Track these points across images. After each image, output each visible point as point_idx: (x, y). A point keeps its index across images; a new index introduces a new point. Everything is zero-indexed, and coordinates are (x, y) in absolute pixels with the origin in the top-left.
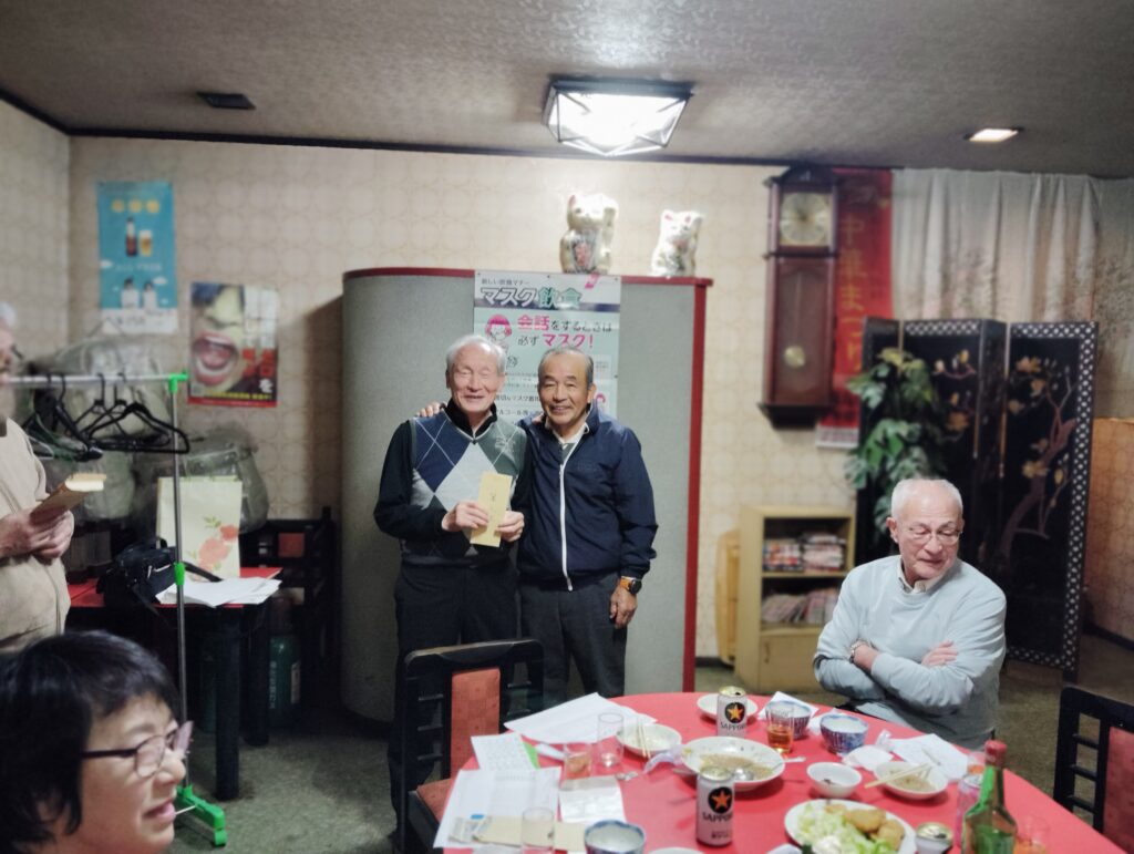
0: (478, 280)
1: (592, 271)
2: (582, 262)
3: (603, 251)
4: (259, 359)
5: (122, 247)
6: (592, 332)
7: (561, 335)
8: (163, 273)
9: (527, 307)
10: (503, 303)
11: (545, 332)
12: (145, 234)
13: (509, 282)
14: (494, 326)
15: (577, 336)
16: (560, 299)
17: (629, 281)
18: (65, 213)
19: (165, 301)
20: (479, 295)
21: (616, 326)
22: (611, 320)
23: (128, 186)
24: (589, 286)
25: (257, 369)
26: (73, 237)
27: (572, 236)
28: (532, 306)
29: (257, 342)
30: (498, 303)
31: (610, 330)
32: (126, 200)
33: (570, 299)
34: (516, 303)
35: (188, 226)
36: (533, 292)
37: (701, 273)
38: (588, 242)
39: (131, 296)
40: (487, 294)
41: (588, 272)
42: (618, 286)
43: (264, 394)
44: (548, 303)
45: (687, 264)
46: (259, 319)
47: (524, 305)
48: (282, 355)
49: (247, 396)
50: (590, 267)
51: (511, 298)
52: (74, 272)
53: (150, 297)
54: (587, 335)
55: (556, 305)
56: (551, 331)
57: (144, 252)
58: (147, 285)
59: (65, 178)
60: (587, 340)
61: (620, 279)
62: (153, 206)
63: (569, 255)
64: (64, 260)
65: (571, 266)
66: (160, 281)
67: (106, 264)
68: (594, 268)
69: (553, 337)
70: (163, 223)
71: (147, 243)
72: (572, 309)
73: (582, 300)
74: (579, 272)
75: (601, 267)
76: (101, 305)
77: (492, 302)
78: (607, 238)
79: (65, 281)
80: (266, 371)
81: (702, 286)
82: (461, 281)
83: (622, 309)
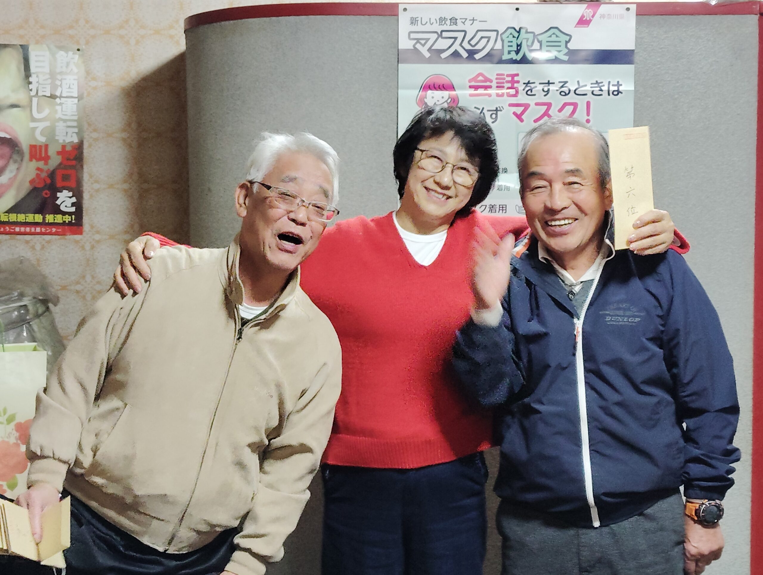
0: (404, 20)
6: (590, 97)
7: (537, 104)
9: (483, 60)
10: (444, 55)
11: (514, 100)
13: (454, 21)
14: (431, 94)
15: (565, 105)
16: (536, 45)
17: (650, 12)
20: (405, 44)
21: (628, 86)
22: (621, 77)
24: (583, 22)
25: (52, 174)
28: (489, 58)
29: (51, 132)
30: (436, 56)
31: (619, 92)
33: (552, 45)
36: (493, 35)
40: (418, 40)
42: (632, 19)
43: (64, 213)
44: (517, 52)
46: (53, 97)
47: (477, 56)
48: (88, 152)
49: (39, 218)
51: (456, 47)
54: (581, 102)
55: (531, 56)
56: (522, 98)
60: (582, 109)
61: (633, 8)
69: (526, 107)
72: (556, 60)
73: (571, 46)
77: (427, 55)
80: (65, 178)
83: (637, 58)
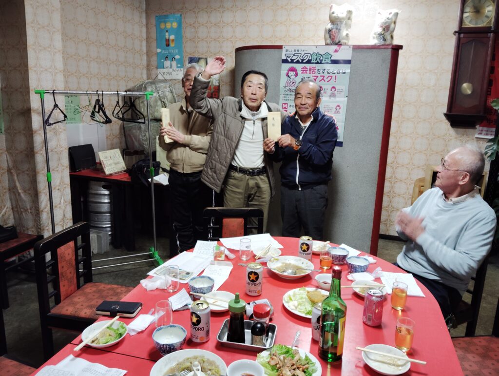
0: (284, 50)
1: (339, 44)
2: (333, 39)
3: (344, 33)
4: (213, 90)
5: (164, 43)
6: (336, 74)
7: (321, 76)
8: (179, 54)
9: (306, 63)
10: (295, 61)
11: (314, 75)
12: (172, 37)
13: (298, 51)
14: (290, 72)
15: (329, 77)
16: (322, 58)
17: (357, 48)
18: (144, 30)
19: (179, 65)
20: (284, 58)
21: (348, 71)
22: (347, 68)
23: (166, 16)
24: (336, 51)
25: (212, 94)
26: (148, 39)
27: (329, 26)
28: (309, 62)
30: (292, 61)
31: (345, 73)
32: (165, 22)
33: (326, 58)
34: (301, 61)
35: (188, 33)
36: (309, 55)
37: (396, 42)
38: (337, 29)
39: (167, 63)
40: (288, 56)
41: (337, 44)
42: (351, 50)
44: (316, 60)
45: (388, 37)
47: (304, 61)
48: (221, 88)
50: (337, 41)
51: (298, 58)
52: (149, 54)
53: (174, 63)
54: (334, 76)
56: (317, 74)
57: (172, 45)
58: (173, 59)
59: (144, 15)
60: (334, 78)
61: (352, 47)
62: (175, 25)
63: (327, 36)
64: (144, 49)
65: (329, 41)
66: (177, 57)
67: (159, 50)
68: (339, 42)
69: (317, 77)
70: (178, 32)
71: (173, 40)
72: (327, 63)
73: (332, 58)
74: (331, 45)
75: (343, 41)
76: (157, 68)
77: (290, 61)
78: (348, 26)
79: (145, 57)
80: (215, 95)
81: (396, 49)
82: (276, 51)
83: (352, 62)
